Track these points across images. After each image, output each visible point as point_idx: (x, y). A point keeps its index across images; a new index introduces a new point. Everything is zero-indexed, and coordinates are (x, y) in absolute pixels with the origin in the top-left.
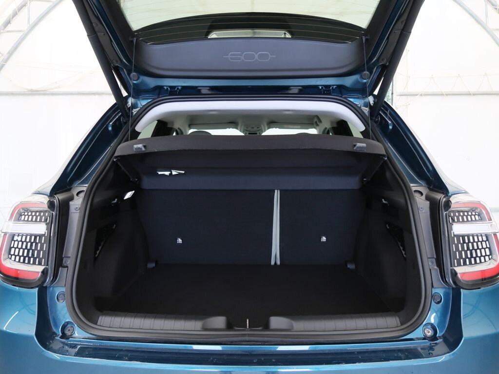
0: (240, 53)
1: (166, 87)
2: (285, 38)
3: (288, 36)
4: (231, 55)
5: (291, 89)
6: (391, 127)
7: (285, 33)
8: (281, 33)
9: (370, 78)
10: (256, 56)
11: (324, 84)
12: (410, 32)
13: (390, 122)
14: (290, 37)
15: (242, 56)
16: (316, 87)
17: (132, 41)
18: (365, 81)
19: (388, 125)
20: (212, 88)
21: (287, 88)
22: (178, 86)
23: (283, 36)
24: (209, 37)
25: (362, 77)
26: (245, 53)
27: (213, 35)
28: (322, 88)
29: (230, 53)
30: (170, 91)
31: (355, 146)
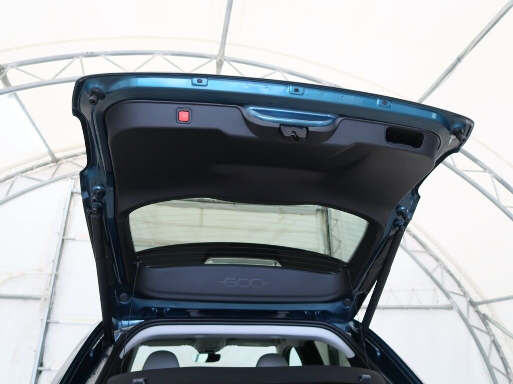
0: (234, 279)
1: (153, 309)
2: (276, 267)
3: (278, 265)
4: (227, 280)
5: (278, 314)
6: (379, 354)
7: (276, 263)
8: (272, 263)
9: (351, 304)
10: (250, 282)
11: (308, 309)
12: (389, 270)
13: (377, 349)
14: (280, 266)
15: (236, 281)
16: (302, 312)
17: (135, 265)
18: (348, 307)
19: (375, 352)
20: (201, 311)
21: (275, 312)
22: (167, 308)
23: (274, 265)
24: (205, 263)
25: (344, 304)
26: (240, 279)
27: (210, 262)
28: (308, 313)
29: (227, 279)
30: (158, 313)
31: (361, 377)
